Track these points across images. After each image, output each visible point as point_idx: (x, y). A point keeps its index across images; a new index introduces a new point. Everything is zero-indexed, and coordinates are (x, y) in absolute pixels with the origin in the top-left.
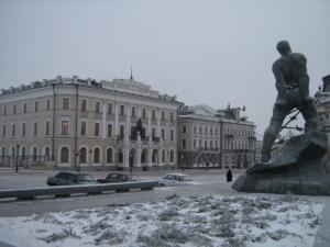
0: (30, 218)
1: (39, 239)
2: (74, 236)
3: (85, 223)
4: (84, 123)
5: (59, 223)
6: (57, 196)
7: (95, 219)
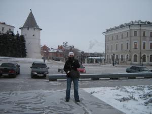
0: (114, 88)
1: (116, 99)
2: (134, 99)
3: (141, 93)
4: (145, 43)
5: (128, 92)
6: (129, 78)
7: (147, 91)
